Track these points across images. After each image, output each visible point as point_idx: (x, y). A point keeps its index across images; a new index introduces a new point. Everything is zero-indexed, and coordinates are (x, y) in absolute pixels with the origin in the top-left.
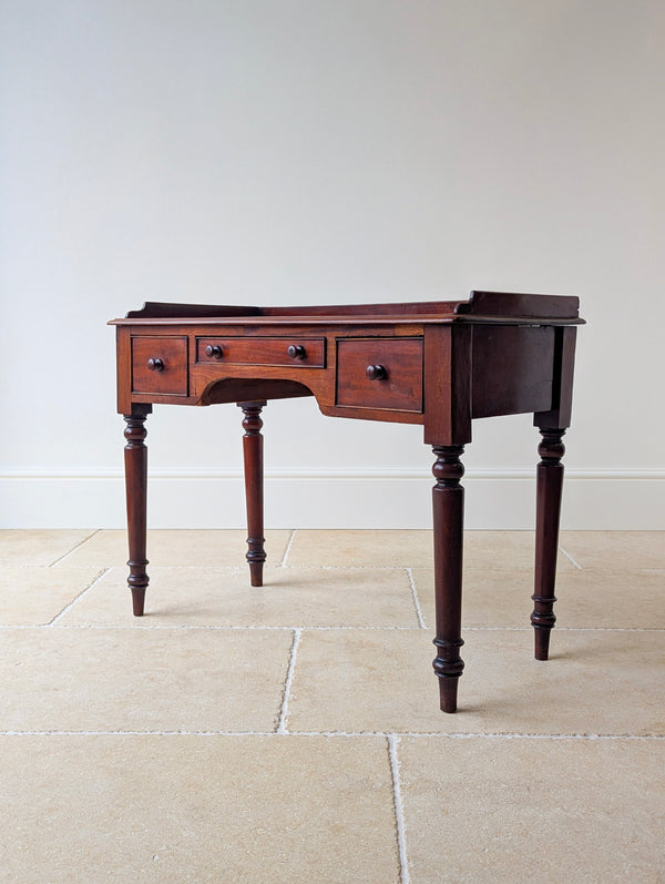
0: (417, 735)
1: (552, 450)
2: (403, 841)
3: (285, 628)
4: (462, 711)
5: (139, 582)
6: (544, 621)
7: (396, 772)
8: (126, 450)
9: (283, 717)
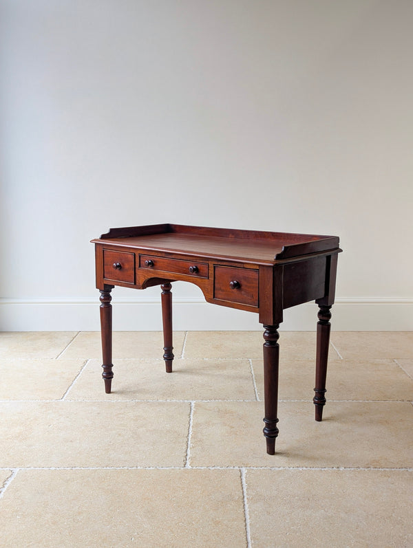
0: (255, 468)
1: (325, 315)
2: (248, 529)
3: (186, 401)
4: (278, 453)
5: (108, 376)
6: (320, 401)
7: (245, 490)
8: (101, 308)
9: (188, 458)
